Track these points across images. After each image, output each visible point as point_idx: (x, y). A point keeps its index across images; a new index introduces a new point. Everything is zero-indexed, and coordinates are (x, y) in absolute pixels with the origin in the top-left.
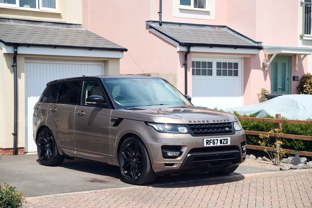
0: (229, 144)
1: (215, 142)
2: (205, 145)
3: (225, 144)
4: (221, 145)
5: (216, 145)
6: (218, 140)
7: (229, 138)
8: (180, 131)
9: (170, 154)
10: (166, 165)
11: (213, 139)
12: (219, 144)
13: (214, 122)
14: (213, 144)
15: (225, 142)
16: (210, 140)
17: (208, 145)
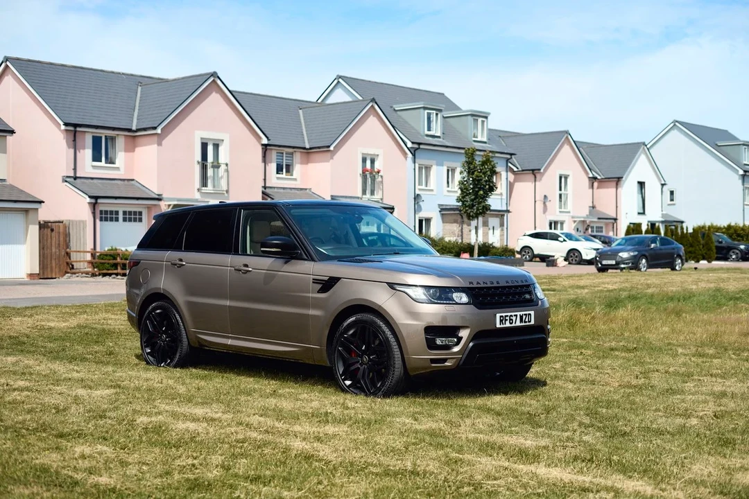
0: (532, 322)
1: (512, 320)
2: (498, 325)
3: (528, 324)
4: (522, 324)
5: (513, 325)
6: (516, 316)
7: (533, 312)
8: (455, 299)
9: (439, 342)
10: (433, 361)
11: (509, 314)
12: (518, 324)
13: (508, 285)
14: (511, 323)
15: (527, 320)
16: (506, 316)
17: (502, 326)
